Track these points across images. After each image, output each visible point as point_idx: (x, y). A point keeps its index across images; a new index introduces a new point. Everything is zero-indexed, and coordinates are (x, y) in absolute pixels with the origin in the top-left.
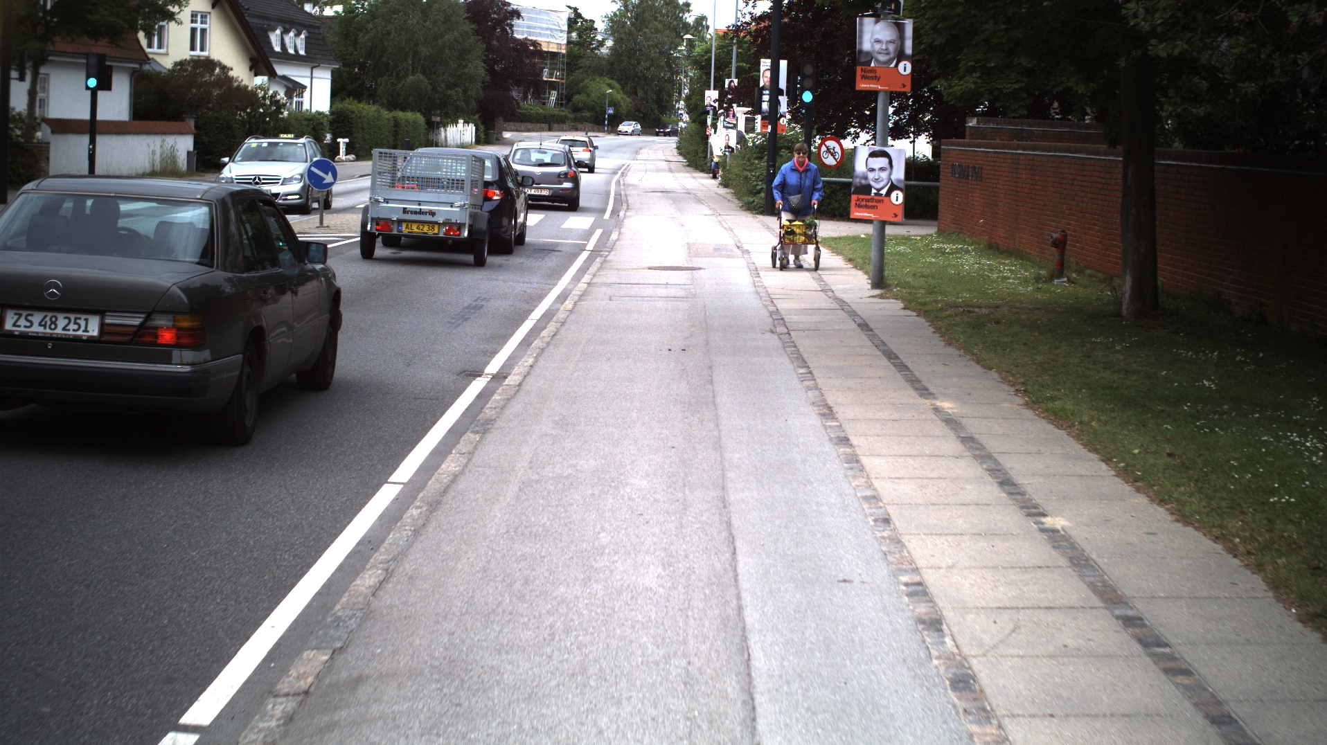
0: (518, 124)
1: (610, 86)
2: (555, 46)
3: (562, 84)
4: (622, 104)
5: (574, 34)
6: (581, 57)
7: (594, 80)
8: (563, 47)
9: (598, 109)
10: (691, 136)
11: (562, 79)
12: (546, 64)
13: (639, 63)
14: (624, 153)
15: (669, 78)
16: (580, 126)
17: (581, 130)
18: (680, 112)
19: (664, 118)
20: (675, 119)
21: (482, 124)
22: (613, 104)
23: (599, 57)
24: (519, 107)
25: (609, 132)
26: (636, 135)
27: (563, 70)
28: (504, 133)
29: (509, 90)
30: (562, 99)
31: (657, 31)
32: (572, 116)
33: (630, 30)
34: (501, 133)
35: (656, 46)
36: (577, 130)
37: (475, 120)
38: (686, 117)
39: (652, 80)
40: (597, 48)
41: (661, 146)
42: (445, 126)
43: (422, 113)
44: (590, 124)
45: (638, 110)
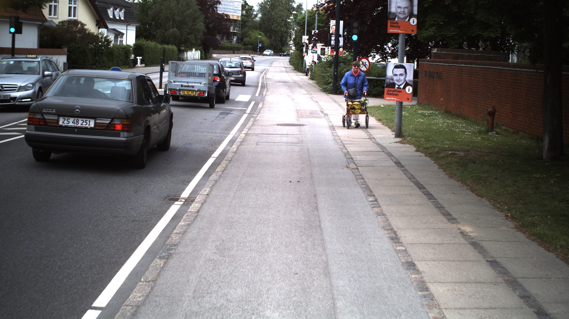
0: (219, 51)
1: (260, 35)
2: (236, 17)
3: (239, 33)
4: (265, 42)
5: (244, 12)
7: (253, 32)
8: (240, 17)
9: (255, 44)
10: (296, 56)
11: (239, 31)
12: (232, 25)
13: (273, 25)
14: (266, 64)
15: (286, 31)
16: (247, 52)
17: (247, 54)
18: (290, 46)
19: (284, 49)
20: (288, 49)
21: (204, 51)
22: (261, 42)
23: (255, 22)
24: (220, 43)
25: (260, 55)
26: (271, 56)
27: (239, 27)
28: (213, 55)
29: (216, 36)
30: (239, 40)
31: (281, 11)
32: (243, 47)
33: (269, 10)
34: (212, 55)
35: (280, 17)
36: (245, 53)
37: (200, 49)
38: (294, 48)
39: (278, 32)
40: (254, 18)
41: (282, 60)
42: (187, 51)
43: (176, 46)
44: (251, 51)
45: (272, 45)
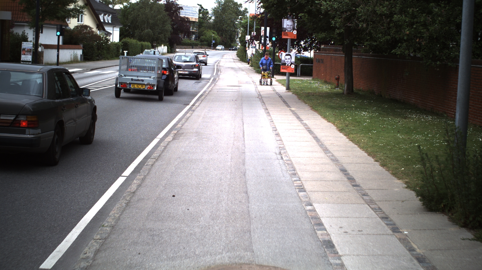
0: (181, 46)
1: (214, 33)
2: (194, 19)
3: (197, 32)
4: (218, 39)
5: (201, 15)
6: (203, 23)
7: (208, 31)
8: (197, 19)
9: (209, 41)
10: (241, 50)
11: (197, 30)
12: (191, 25)
13: (223, 25)
14: (219, 56)
15: (234, 30)
16: (203, 47)
18: (238, 42)
19: (232, 44)
20: (236, 45)
21: (170, 46)
22: (214, 39)
23: (210, 23)
24: (182, 40)
25: (213, 49)
26: (222, 50)
27: (197, 27)
28: (176, 49)
29: (179, 34)
30: (197, 37)
31: (230, 14)
32: (200, 43)
33: (221, 14)
35: (229, 19)
36: (202, 48)
37: (167, 45)
38: (239, 44)
39: (228, 31)
40: (209, 20)
41: (231, 54)
42: (157, 47)
43: (150, 43)
44: (206, 46)
45: (223, 42)
